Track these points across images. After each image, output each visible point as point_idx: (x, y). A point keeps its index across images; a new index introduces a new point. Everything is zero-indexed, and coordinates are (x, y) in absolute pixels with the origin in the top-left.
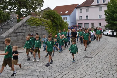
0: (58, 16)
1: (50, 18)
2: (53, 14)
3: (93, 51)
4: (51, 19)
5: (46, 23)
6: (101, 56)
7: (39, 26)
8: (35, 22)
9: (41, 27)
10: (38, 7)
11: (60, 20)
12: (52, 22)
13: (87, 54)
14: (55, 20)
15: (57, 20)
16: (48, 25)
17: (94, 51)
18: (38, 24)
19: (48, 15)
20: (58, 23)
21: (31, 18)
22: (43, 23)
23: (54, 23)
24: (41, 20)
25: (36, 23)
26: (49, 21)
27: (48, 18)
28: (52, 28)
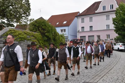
0: (50, 27)
1: (39, 30)
2: (43, 24)
3: (97, 74)
4: (40, 32)
5: (34, 36)
6: (108, 80)
7: (22, 42)
8: (16, 36)
9: (25, 43)
10: (23, 16)
11: (53, 33)
12: (42, 35)
13: (88, 78)
14: (45, 33)
15: (48, 32)
16: (36, 39)
17: (99, 73)
18: (21, 38)
19: (35, 26)
20: (51, 36)
21: (11, 30)
22: (28, 37)
23: (45, 37)
24: (25, 34)
25: (18, 37)
26: (38, 34)
27: (36, 30)
28: (43, 44)
